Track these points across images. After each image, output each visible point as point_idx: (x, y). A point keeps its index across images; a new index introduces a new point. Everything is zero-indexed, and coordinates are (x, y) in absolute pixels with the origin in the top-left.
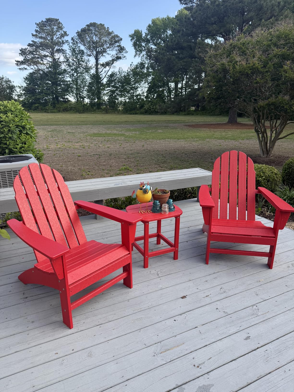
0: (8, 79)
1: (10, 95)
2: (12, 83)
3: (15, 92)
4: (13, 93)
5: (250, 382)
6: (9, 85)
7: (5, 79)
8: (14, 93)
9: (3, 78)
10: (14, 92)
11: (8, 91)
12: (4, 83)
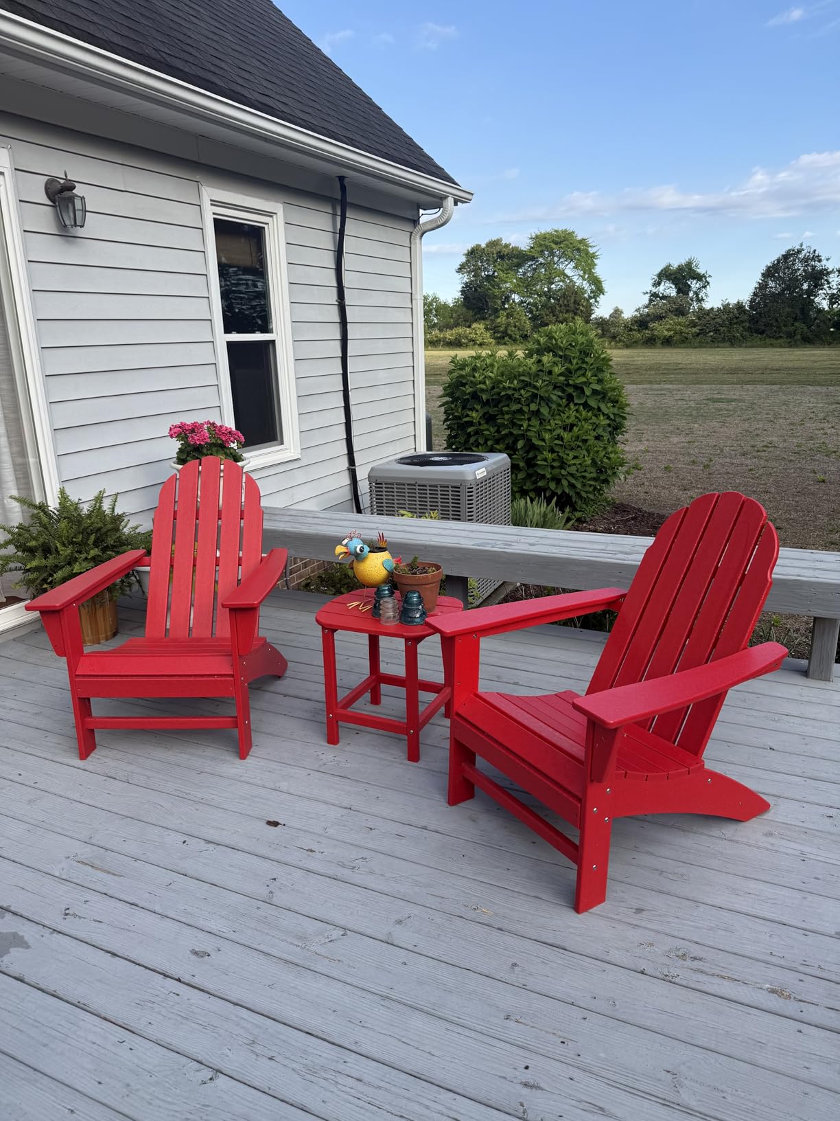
0: (815, 251)
1: (809, 297)
2: (824, 262)
3: (825, 287)
4: (821, 292)
5: (60, 993)
6: (814, 267)
7: (803, 253)
8: (824, 291)
9: (799, 252)
10: (822, 289)
11: (805, 286)
12: (798, 265)
